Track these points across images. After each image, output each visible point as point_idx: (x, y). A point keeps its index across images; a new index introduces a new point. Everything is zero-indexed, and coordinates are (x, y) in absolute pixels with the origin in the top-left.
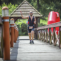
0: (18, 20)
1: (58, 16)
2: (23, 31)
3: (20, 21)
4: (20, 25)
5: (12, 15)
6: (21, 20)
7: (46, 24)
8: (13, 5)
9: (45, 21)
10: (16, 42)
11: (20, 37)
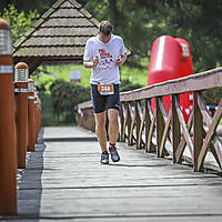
0: (40, 68)
1: (186, 53)
2: (57, 108)
3: (45, 72)
4: (47, 87)
5: (17, 49)
6: (49, 68)
7: (141, 83)
8: (22, 14)
9: (137, 70)
10: (33, 151)
11: (46, 129)
